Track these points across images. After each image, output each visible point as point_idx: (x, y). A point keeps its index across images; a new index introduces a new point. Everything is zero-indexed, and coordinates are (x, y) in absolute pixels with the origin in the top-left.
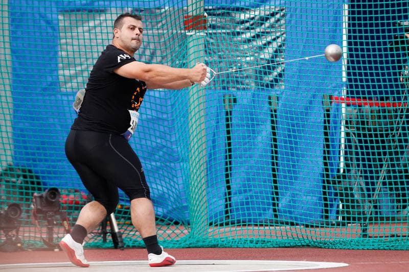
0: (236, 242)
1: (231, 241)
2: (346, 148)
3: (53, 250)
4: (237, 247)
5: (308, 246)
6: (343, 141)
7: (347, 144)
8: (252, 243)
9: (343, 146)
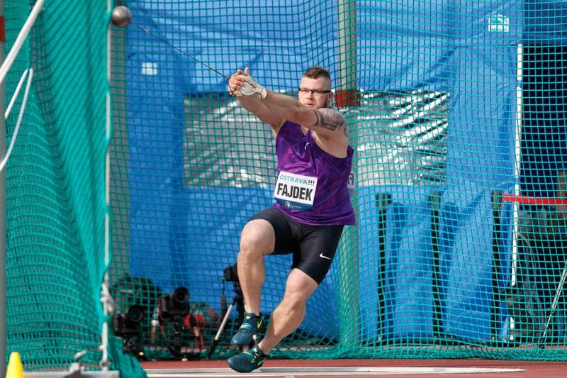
0: (393, 352)
1: (388, 351)
2: (518, 265)
3: (181, 360)
4: (395, 358)
5: (477, 357)
6: (515, 257)
7: (519, 261)
8: (411, 354)
9: (515, 263)
